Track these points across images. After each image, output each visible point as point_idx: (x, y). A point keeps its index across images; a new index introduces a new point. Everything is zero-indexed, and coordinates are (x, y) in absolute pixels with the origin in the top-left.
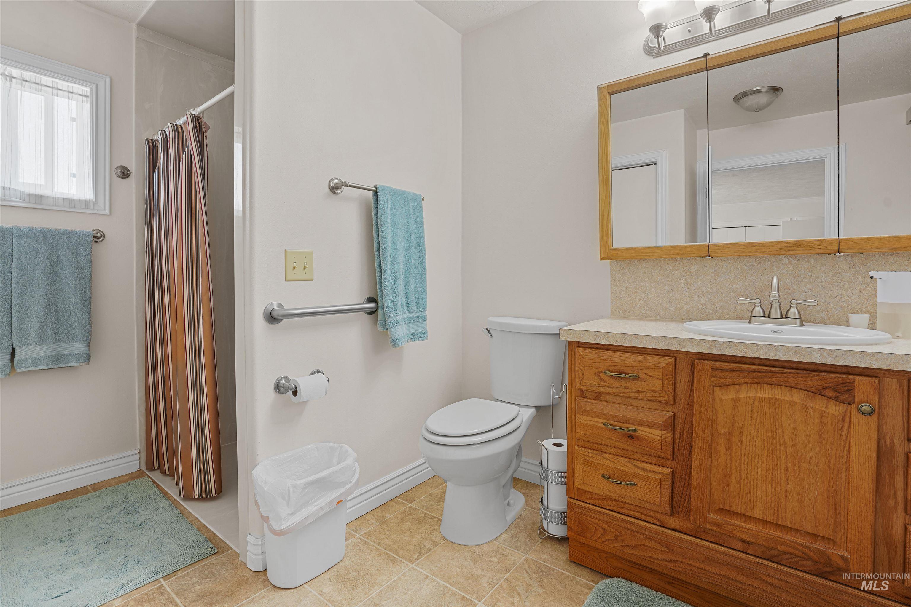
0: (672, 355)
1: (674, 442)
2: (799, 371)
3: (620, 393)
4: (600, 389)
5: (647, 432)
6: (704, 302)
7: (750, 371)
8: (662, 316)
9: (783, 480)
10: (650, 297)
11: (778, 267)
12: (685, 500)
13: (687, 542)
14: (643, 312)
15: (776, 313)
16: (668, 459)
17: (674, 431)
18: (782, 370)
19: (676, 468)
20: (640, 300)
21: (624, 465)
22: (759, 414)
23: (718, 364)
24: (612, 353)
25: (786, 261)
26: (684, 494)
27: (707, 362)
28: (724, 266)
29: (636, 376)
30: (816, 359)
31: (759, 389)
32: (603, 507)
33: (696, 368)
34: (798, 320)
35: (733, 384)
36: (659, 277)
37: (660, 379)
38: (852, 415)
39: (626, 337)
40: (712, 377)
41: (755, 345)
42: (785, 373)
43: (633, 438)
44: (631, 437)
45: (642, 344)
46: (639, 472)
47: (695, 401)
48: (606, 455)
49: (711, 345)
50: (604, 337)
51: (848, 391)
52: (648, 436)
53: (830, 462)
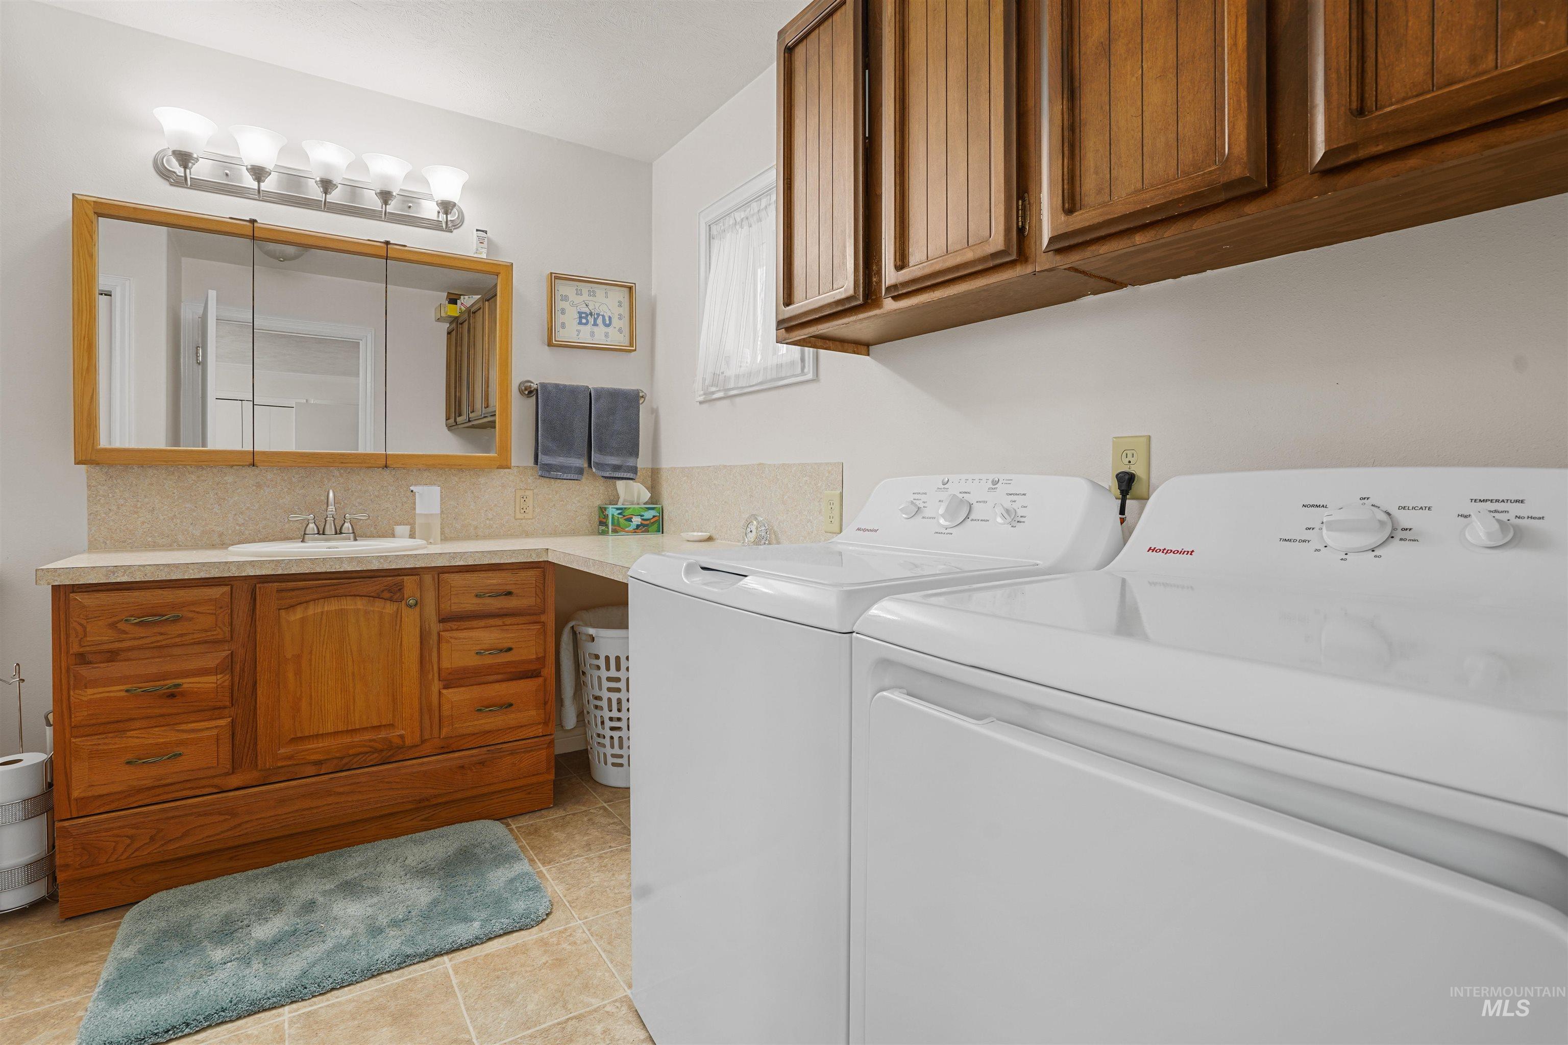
0: (227, 583)
1: (232, 685)
2: (361, 580)
3: (152, 643)
4: (117, 645)
5: (197, 683)
6: (243, 522)
7: (316, 587)
8: (181, 543)
9: (351, 685)
10: (162, 518)
11: (329, 480)
12: (249, 748)
13: (255, 794)
14: (150, 539)
15: (330, 529)
16: (225, 707)
17: (232, 673)
18: (347, 580)
19: (237, 714)
20: (143, 523)
21: (162, 735)
22: (327, 628)
23: (284, 585)
24: (136, 594)
25: (337, 473)
26: (248, 741)
27: (271, 584)
28: (269, 477)
29: (178, 616)
30: (375, 566)
31: (326, 603)
32: (129, 807)
33: (258, 593)
34: (352, 535)
35: (300, 603)
36: (175, 491)
37: (212, 614)
38: (403, 611)
39: (162, 568)
40: (278, 599)
41: (322, 560)
42: (349, 583)
43: (176, 696)
44: (172, 696)
45: (186, 574)
46: (185, 736)
47: (258, 630)
48: (129, 734)
49: (276, 566)
50: (125, 572)
51: (400, 590)
52: (197, 688)
53: (388, 656)
